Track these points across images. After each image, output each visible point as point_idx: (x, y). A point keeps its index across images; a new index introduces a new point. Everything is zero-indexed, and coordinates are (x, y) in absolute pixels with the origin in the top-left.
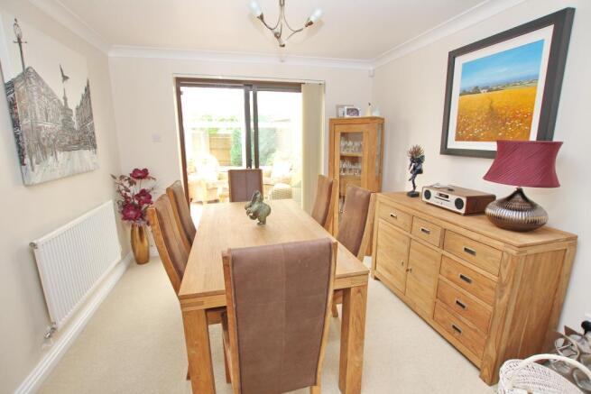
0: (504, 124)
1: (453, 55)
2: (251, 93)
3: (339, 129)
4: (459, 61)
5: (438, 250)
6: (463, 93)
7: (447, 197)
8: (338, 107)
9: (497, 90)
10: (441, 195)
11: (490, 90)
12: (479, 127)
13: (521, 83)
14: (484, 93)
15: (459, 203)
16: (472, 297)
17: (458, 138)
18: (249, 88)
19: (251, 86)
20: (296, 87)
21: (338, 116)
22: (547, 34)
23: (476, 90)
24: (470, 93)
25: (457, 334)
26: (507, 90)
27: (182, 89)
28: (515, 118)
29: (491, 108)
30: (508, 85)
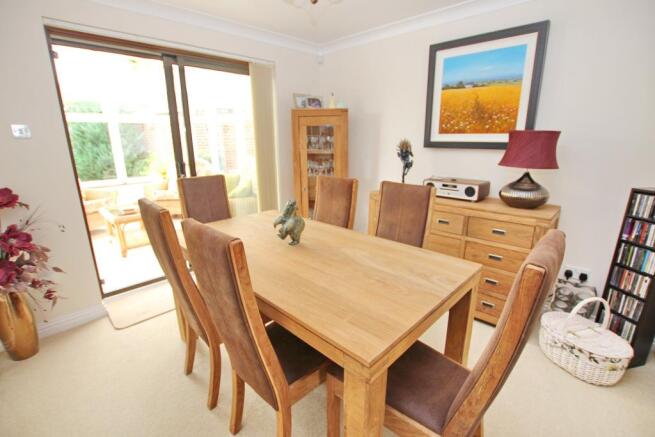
0: (491, 118)
1: (434, 49)
2: (176, 69)
3: (305, 122)
4: (441, 56)
5: (462, 238)
6: (446, 87)
7: (455, 187)
8: (295, 96)
9: (483, 86)
10: (444, 185)
11: (475, 86)
12: (464, 121)
13: (506, 81)
14: (469, 88)
15: (470, 192)
16: (503, 272)
17: (442, 131)
18: (171, 60)
19: (175, 57)
20: (240, 67)
21: (296, 106)
22: (531, 39)
23: (461, 85)
24: (453, 88)
25: (487, 309)
26: (493, 88)
27: (55, 48)
28: (501, 112)
29: (477, 103)
30: (494, 81)
